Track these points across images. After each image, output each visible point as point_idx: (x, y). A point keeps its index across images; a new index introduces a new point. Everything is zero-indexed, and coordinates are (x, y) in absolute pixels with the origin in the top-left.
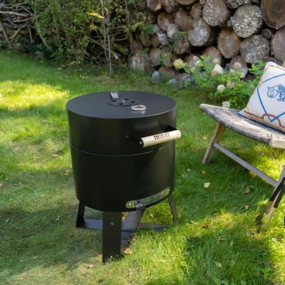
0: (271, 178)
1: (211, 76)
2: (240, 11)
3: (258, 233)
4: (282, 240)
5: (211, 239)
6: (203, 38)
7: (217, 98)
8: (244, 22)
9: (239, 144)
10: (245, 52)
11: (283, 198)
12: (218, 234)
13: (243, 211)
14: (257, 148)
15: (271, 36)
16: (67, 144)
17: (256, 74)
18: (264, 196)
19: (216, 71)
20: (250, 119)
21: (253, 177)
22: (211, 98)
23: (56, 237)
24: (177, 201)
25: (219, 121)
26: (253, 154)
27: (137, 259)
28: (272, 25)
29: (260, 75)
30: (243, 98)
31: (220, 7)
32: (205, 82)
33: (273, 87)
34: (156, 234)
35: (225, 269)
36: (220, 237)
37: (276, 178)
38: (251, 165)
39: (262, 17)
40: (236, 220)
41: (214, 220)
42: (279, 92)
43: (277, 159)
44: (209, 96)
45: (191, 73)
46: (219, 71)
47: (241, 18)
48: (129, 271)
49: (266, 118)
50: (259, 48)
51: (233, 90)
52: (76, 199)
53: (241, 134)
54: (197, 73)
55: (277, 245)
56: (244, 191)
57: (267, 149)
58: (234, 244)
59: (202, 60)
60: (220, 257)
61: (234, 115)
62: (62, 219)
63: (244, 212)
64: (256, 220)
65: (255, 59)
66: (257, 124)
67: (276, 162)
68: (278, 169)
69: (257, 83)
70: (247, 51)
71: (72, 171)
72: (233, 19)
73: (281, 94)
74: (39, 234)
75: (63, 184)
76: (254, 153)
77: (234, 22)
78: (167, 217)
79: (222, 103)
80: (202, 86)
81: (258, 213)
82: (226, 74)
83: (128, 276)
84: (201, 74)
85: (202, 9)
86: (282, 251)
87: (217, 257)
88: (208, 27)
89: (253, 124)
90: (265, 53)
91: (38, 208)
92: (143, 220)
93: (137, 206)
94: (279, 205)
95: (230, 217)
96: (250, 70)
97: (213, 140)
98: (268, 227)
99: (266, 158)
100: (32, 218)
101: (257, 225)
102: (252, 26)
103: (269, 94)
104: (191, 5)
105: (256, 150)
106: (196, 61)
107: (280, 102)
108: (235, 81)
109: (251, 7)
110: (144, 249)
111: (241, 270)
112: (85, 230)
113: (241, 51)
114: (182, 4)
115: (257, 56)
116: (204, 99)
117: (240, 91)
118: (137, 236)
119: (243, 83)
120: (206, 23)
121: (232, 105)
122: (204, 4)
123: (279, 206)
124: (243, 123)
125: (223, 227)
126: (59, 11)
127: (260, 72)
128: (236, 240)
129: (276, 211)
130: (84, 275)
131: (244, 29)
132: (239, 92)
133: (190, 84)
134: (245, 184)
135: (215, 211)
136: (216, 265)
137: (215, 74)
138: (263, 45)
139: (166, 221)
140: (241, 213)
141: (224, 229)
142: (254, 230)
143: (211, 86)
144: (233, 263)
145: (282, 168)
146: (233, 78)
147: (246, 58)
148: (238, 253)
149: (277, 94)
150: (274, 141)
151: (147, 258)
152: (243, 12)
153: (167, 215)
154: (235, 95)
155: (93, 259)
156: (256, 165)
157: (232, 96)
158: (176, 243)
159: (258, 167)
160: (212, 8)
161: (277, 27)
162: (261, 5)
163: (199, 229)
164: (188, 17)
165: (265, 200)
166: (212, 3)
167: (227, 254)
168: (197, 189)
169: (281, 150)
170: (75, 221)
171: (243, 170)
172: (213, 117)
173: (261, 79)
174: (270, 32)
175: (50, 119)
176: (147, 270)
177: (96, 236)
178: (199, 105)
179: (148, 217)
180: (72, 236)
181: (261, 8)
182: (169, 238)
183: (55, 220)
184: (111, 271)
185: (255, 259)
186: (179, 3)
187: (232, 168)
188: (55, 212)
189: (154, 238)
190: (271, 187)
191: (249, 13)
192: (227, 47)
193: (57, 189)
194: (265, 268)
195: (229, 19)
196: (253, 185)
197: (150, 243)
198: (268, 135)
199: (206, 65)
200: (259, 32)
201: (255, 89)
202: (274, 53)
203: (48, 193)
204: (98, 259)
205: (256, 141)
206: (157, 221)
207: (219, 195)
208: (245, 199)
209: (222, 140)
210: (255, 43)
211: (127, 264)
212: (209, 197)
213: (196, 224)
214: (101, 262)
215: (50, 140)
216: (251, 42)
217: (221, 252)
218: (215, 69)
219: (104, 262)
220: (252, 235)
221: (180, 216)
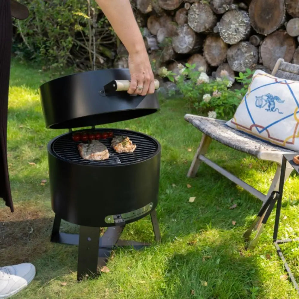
0: (260, 192)
1: (196, 85)
2: (227, 17)
3: (246, 250)
4: (271, 257)
5: (197, 256)
6: (188, 45)
7: (203, 108)
8: (230, 28)
9: (226, 157)
10: (232, 60)
11: (272, 213)
12: (203, 251)
13: (230, 226)
14: (244, 160)
15: (260, 43)
16: (44, 152)
17: (244, 82)
18: (253, 211)
19: (201, 80)
20: (237, 130)
21: (241, 191)
22: (197, 108)
23: (28, 251)
24: (160, 219)
25: (205, 132)
26: (241, 167)
27: (115, 279)
28: (260, 31)
29: (247, 84)
30: (229, 108)
31: (206, 12)
32: (190, 91)
33: (262, 97)
34: (136, 253)
35: (211, 288)
36: (206, 255)
37: (265, 192)
38: (238, 178)
39: (249, 23)
40: (222, 237)
41: (200, 236)
42: (268, 102)
43: (266, 172)
44: (194, 106)
45: (175, 82)
46: (205, 80)
47: (229, 24)
48: (105, 291)
49: (254, 129)
50: (247, 55)
51: (219, 100)
52: (52, 211)
53: (227, 145)
54: (182, 82)
55: (265, 262)
56: (231, 206)
57: (255, 162)
58: (221, 261)
59: (187, 68)
60: (206, 275)
61: (221, 125)
62: (36, 231)
63: (231, 228)
64: (244, 236)
65: (243, 67)
66: (244, 135)
67: (264, 175)
68: (267, 183)
69: (244, 92)
70: (234, 59)
71: (49, 181)
72: (219, 25)
73: (270, 104)
74: (10, 247)
75: (38, 195)
76: (241, 165)
77: (220, 28)
78: (148, 234)
79: (208, 113)
80: (187, 96)
81: (246, 229)
82: (212, 83)
83: (104, 296)
84: (186, 83)
85: (187, 14)
86: (271, 269)
87: (203, 275)
88: (194, 34)
89: (240, 135)
90: (254, 61)
91: (10, 219)
92: (122, 238)
93: (117, 221)
94: (268, 220)
95: (216, 233)
96: (237, 78)
97: (199, 152)
98: (256, 244)
99: (254, 171)
100: (4, 230)
101: (245, 241)
102: (239, 32)
103: (257, 104)
104: (175, 11)
105: (244, 163)
106: (181, 69)
107: (269, 112)
108: (221, 90)
109: (239, 13)
110: (123, 268)
111: (228, 289)
112: (60, 244)
113: (228, 59)
114: (166, 9)
115: (244, 64)
116: (189, 109)
117: (227, 101)
118: (115, 254)
119: (231, 92)
120: (191, 29)
121: (219, 115)
122: (189, 9)
123: (267, 222)
124: (230, 135)
125: (209, 244)
126: (43, 8)
127: (248, 81)
128: (223, 257)
129: (265, 227)
130: (57, 293)
131: (231, 36)
132: (225, 102)
133: (174, 93)
134: (232, 199)
135: (200, 227)
136: (202, 284)
137: (200, 82)
138: (251, 52)
139: (147, 239)
140: (228, 229)
141: (210, 246)
142: (241, 247)
143: (197, 95)
144: (220, 281)
145: (271, 182)
146: (219, 87)
147: (233, 66)
148: (225, 272)
149: (266, 104)
150: (263, 153)
151: (125, 278)
152: (230, 17)
153: (148, 232)
154: (222, 105)
155: (67, 276)
156: (244, 178)
157: (218, 106)
158: (157, 264)
159: (246, 181)
160: (198, 13)
161: (266, 33)
162: (249, 10)
163: (184, 246)
164: (172, 22)
165: (253, 215)
166: (197, 8)
167: (213, 273)
168: (182, 203)
169: (270, 163)
170: (49, 235)
171: (230, 183)
172: (198, 128)
173: (249, 88)
174: (258, 38)
175: (28, 124)
176: (124, 291)
177: (71, 252)
178: (184, 115)
179: (127, 234)
180: (46, 251)
181: (249, 13)
182: (150, 257)
183: (28, 233)
184: (86, 290)
185: (243, 277)
186: (163, 8)
187: (218, 182)
188: (28, 224)
189: (133, 257)
190: (259, 201)
191: (236, 19)
192: (213, 55)
193: (32, 200)
194: (253, 287)
195: (215, 25)
196: (240, 199)
197: (129, 262)
198: (256, 147)
199: (191, 73)
200: (247, 39)
201: (243, 98)
202: (262, 61)
203: (22, 203)
204: (72, 277)
205: (243, 153)
206: (138, 238)
207: (205, 210)
208: (232, 215)
209: (208, 152)
210: (242, 50)
211: (103, 284)
212: (195, 212)
213: (181, 240)
214: (75, 280)
215: (27, 147)
216: (238, 49)
217: (207, 270)
218: (200, 78)
219: (78, 279)
220: (239, 253)
221: (162, 234)
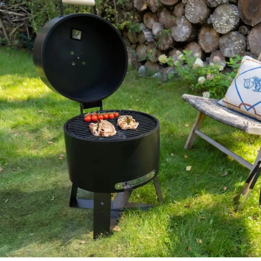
0: (247, 162)
1: (192, 69)
2: (219, 10)
3: (236, 212)
4: (258, 218)
5: (193, 217)
6: (185, 34)
7: (198, 89)
8: (222, 19)
9: (218, 131)
10: (223, 47)
11: (258, 180)
12: (199, 213)
13: (222, 191)
14: (234, 134)
15: (247, 32)
16: (61, 133)
17: (234, 67)
18: (241, 178)
19: (197, 65)
20: (228, 108)
21: (231, 161)
22: (193, 89)
23: (51, 216)
24: (162, 183)
25: (200, 110)
26: (231, 140)
27: (125, 236)
28: (248, 22)
29: (237, 68)
30: (222, 89)
31: (201, 5)
32: (187, 74)
33: (249, 79)
34: (143, 213)
35: (206, 245)
36: (201, 216)
37: (252, 162)
38: (229, 149)
39: (239, 15)
40: (215, 200)
41: (195, 200)
42: (254, 83)
43: (253, 144)
44: (191, 87)
45: (174, 66)
46: (199, 64)
47: (220, 16)
48: (118, 247)
49: (242, 107)
50: (236, 43)
51: (212, 82)
52: (70, 181)
53: (219, 121)
54: (180, 66)
55: (252, 223)
56: (223, 174)
57: (243, 136)
58: (214, 222)
59: (185, 54)
60: (201, 234)
61: (214, 104)
62: (56, 199)
63: (223, 193)
64: (234, 200)
65: (233, 53)
66: (234, 112)
67: (252, 147)
68: (254, 154)
69: (234, 75)
70: (225, 46)
71: (66, 155)
72: (212, 16)
73: (256, 85)
74: (35, 213)
75: (57, 168)
76: (231, 139)
77: (213, 19)
78: (152, 197)
79: (203, 93)
80: (184, 78)
81: (235, 194)
82: (206, 67)
83: (117, 251)
84: (183, 67)
85: (184, 7)
86: (257, 229)
87: (198, 234)
88: (190, 24)
89: (231, 113)
90: (242, 48)
91: (34, 189)
92: (130, 201)
93: (125, 188)
94: (255, 186)
95: (210, 197)
96: (228, 63)
97: (194, 127)
98: (244, 207)
99: (242, 144)
100: (29, 198)
101: (235, 204)
102: (230, 23)
103: (245, 86)
104: (174, 6)
105: (233, 137)
106: (179, 55)
107: (255, 92)
108: (214, 73)
109: (229, 6)
110: (132, 226)
111: (220, 246)
112: (78, 209)
113: (220, 46)
114: (165, 4)
115: (234, 51)
116: (186, 90)
117: (219, 82)
118: (125, 215)
119: (222, 75)
120: (188, 20)
121: (212, 95)
122: (186, 3)
123: (254, 188)
124: (221, 112)
125: (203, 206)
126: (54, 11)
127: (237, 65)
128: (215, 218)
129: (252, 192)
130: (77, 250)
131: (222, 26)
132: (218, 83)
133: (173, 76)
134: (223, 167)
135: (196, 192)
136: (197, 241)
137: (196, 67)
138: (240, 40)
139: (152, 201)
140: (220, 194)
141: (204, 208)
142: (231, 209)
143: (193, 78)
144: (213, 239)
145: (258, 153)
146: (212, 71)
147: (224, 52)
148: (217, 231)
149: (253, 85)
150: (250, 128)
151: (134, 235)
152: (222, 10)
153: (152, 195)
154: (215, 86)
155: (85, 236)
156: (234, 150)
157: (212, 87)
158: (161, 221)
159: (236, 152)
160: (193, 7)
161: (253, 24)
162: (238, 4)
163: (181, 208)
164: (171, 16)
165: (241, 182)
166: (193, 2)
167: (207, 232)
168: (180, 172)
169: (256, 136)
170: (68, 201)
171: (222, 154)
172: (194, 106)
173: (238, 71)
174: (246, 28)
175: (46, 110)
176: (134, 246)
177: (87, 215)
178: (182, 95)
179: (135, 197)
180: (66, 215)
181: (238, 7)
182: (155, 216)
183: (50, 200)
184: (102, 246)
185: (233, 236)
186: (163, 3)
187: (211, 153)
188: (50, 192)
189: (140, 217)
190: (247, 170)
191: (227, 12)
192: (207, 43)
193: (52, 172)
194: (242, 244)
195: (209, 17)
196: (230, 168)
197: (137, 221)
198: (244, 122)
199: (188, 59)
200: (236, 29)
201: (233, 80)
202: (250, 48)
203: (44, 175)
204: (89, 235)
205: (233, 128)
206: (143, 201)
207: (200, 177)
208: (224, 181)
209: (203, 127)
210: (232, 39)
211: (116, 241)
212: (191, 179)
213: (179, 203)
214: (92, 239)
215: (45, 128)
216: (229, 38)
217: (202, 229)
218: (196, 63)
219: (95, 238)
220: (230, 214)
221: (164, 196)
